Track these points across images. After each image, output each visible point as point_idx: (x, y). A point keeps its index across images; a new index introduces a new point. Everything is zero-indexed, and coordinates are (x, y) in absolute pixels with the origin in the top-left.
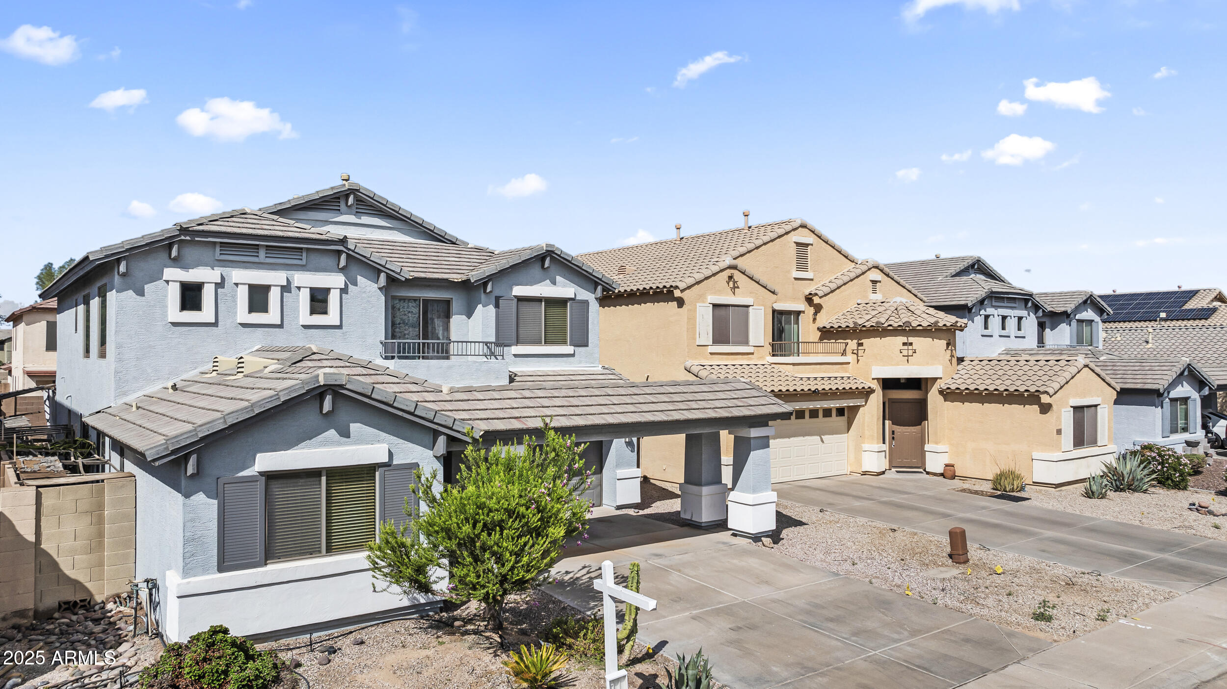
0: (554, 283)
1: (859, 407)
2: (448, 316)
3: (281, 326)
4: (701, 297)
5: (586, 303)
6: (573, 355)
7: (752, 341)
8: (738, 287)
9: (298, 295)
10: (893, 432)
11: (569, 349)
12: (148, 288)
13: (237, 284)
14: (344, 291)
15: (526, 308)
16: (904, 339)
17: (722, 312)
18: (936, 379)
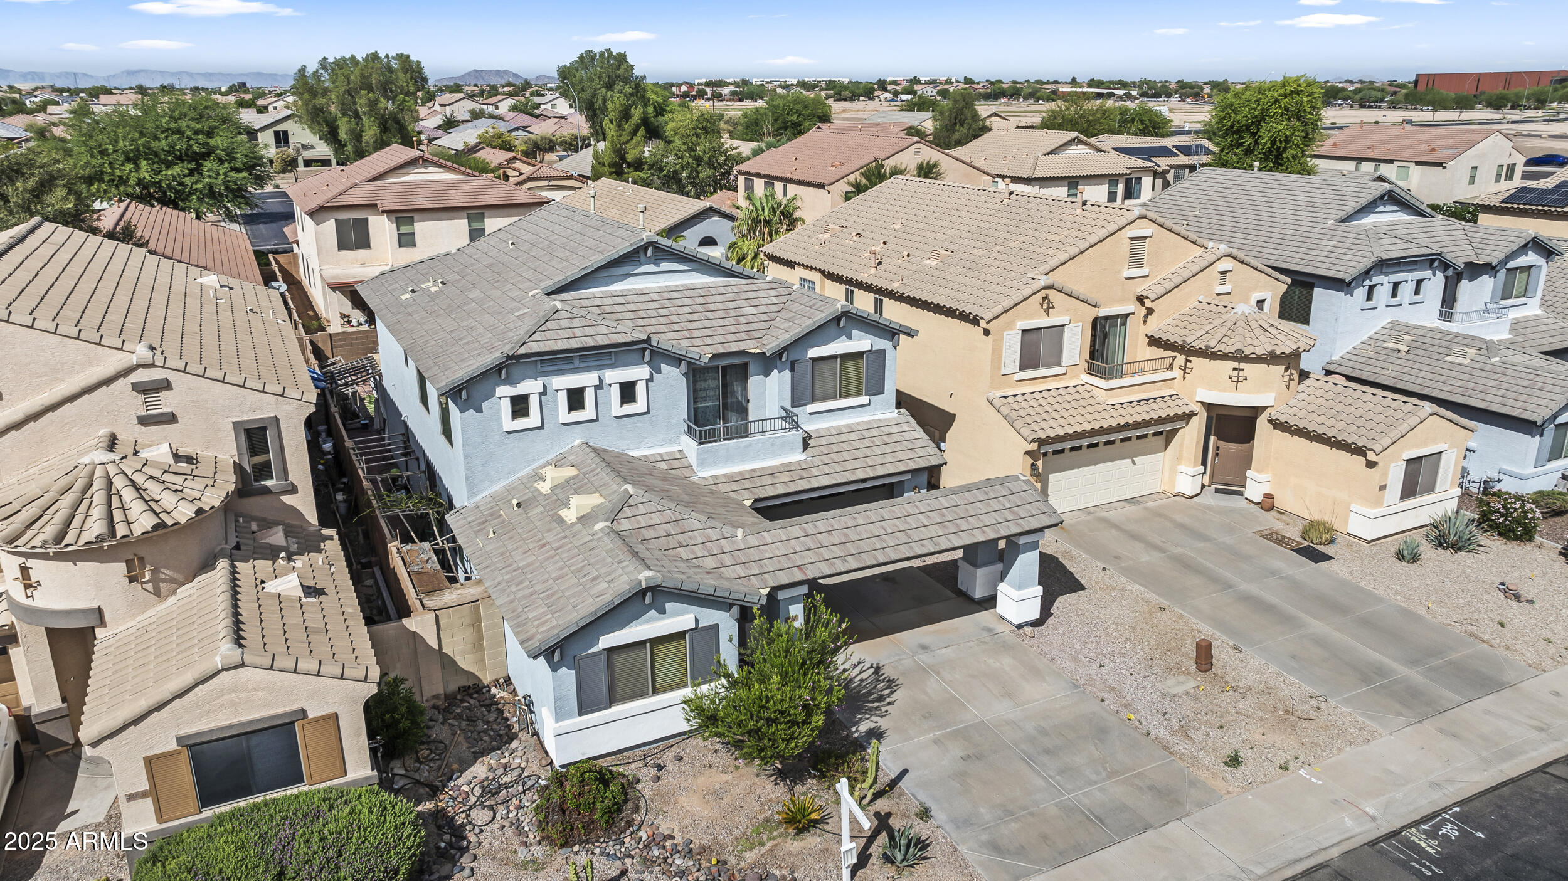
0: (850, 337)
1: (1179, 429)
2: (745, 378)
3: (597, 420)
4: (1010, 325)
5: (883, 352)
6: (869, 405)
7: (1065, 361)
8: (1053, 307)
9: (610, 390)
10: (1218, 449)
11: (864, 400)
12: (485, 405)
13: (557, 391)
14: (650, 380)
15: (820, 367)
16: (1236, 365)
17: (1033, 336)
18: (1266, 408)
